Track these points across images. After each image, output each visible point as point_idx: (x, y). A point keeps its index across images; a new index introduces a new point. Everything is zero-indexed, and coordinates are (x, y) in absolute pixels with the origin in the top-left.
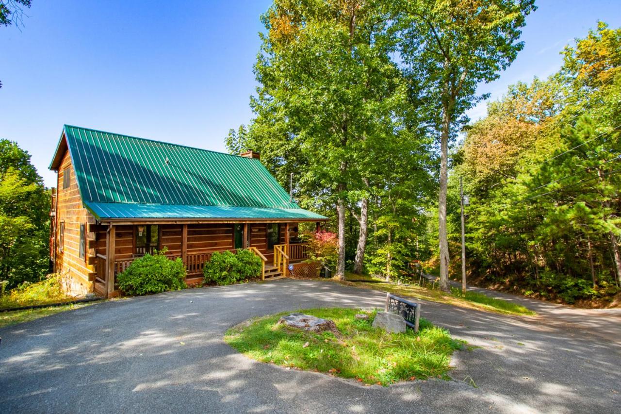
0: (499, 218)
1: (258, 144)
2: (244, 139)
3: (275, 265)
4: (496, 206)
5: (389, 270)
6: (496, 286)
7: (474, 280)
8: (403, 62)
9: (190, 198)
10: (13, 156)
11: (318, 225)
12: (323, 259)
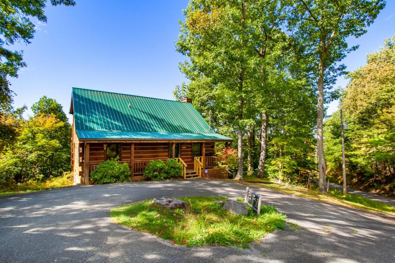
0: (377, 140)
1: (192, 93)
2: (185, 91)
3: (195, 170)
4: (376, 131)
5: (280, 175)
6: (378, 191)
7: (359, 186)
8: (288, 30)
9: (141, 127)
10: (53, 107)
11: (226, 144)
12: (227, 166)
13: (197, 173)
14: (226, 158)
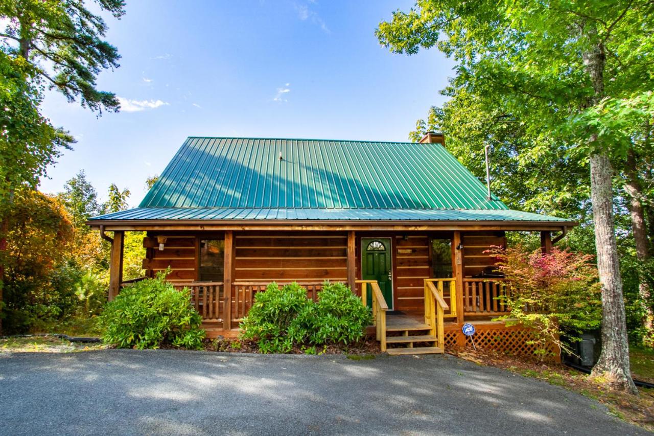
3: (428, 321)
11: (545, 236)
12: (546, 320)
13: (433, 334)
14: (543, 284)
